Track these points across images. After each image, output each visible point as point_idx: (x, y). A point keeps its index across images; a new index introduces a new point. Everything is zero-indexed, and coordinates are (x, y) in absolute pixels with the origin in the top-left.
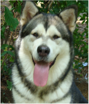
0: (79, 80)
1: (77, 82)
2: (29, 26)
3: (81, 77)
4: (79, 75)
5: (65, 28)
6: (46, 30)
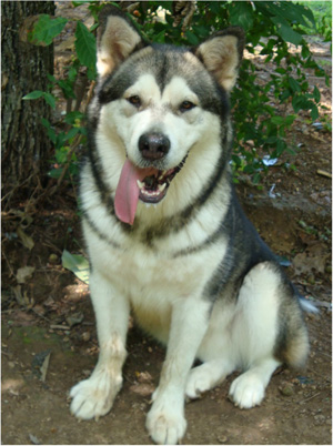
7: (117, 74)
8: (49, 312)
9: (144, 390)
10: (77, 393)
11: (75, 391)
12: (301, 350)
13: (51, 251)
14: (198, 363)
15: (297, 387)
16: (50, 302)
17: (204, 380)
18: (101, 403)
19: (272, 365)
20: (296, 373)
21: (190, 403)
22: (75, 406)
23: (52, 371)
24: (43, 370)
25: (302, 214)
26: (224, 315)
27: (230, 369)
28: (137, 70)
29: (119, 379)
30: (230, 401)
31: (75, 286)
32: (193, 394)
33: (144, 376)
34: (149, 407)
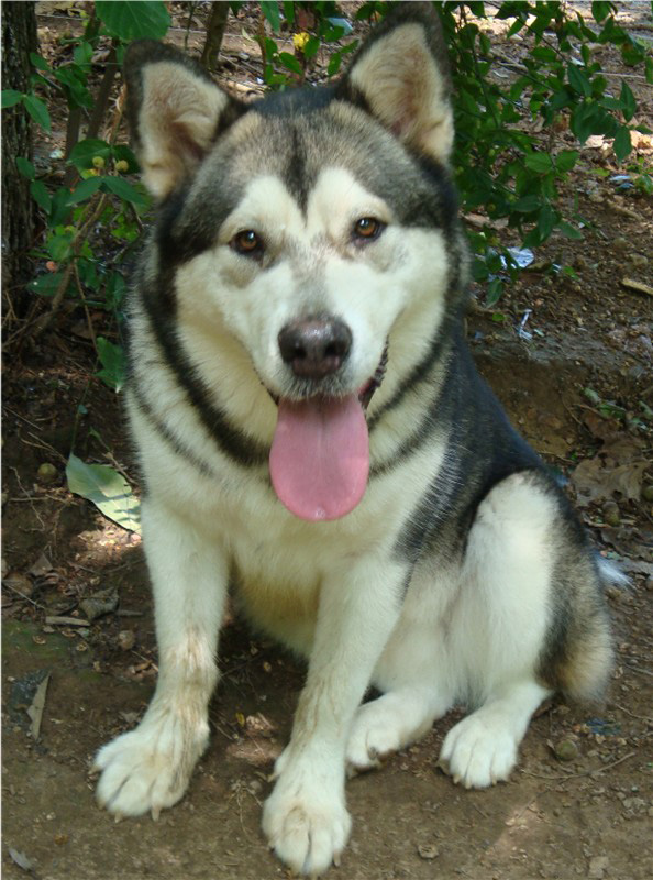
0: (487, 344)
1: (477, 351)
2: (199, 196)
3: (500, 327)
4: (488, 316)
5: (402, 159)
6: (303, 203)
7: (194, 192)
8: (42, 589)
9: (256, 753)
10: (111, 760)
11: (104, 755)
12: (596, 663)
13: (41, 458)
14: (373, 694)
15: (586, 742)
16: (43, 568)
17: (386, 729)
18: (164, 780)
19: (531, 696)
20: (583, 712)
21: (358, 779)
22: (106, 788)
23: (54, 715)
24: (35, 713)
25: (590, 375)
26: (437, 590)
27: (441, 707)
28: (235, 174)
29: (203, 728)
30: (443, 772)
31: (97, 533)
32: (362, 759)
33: (257, 723)
34: (267, 789)
